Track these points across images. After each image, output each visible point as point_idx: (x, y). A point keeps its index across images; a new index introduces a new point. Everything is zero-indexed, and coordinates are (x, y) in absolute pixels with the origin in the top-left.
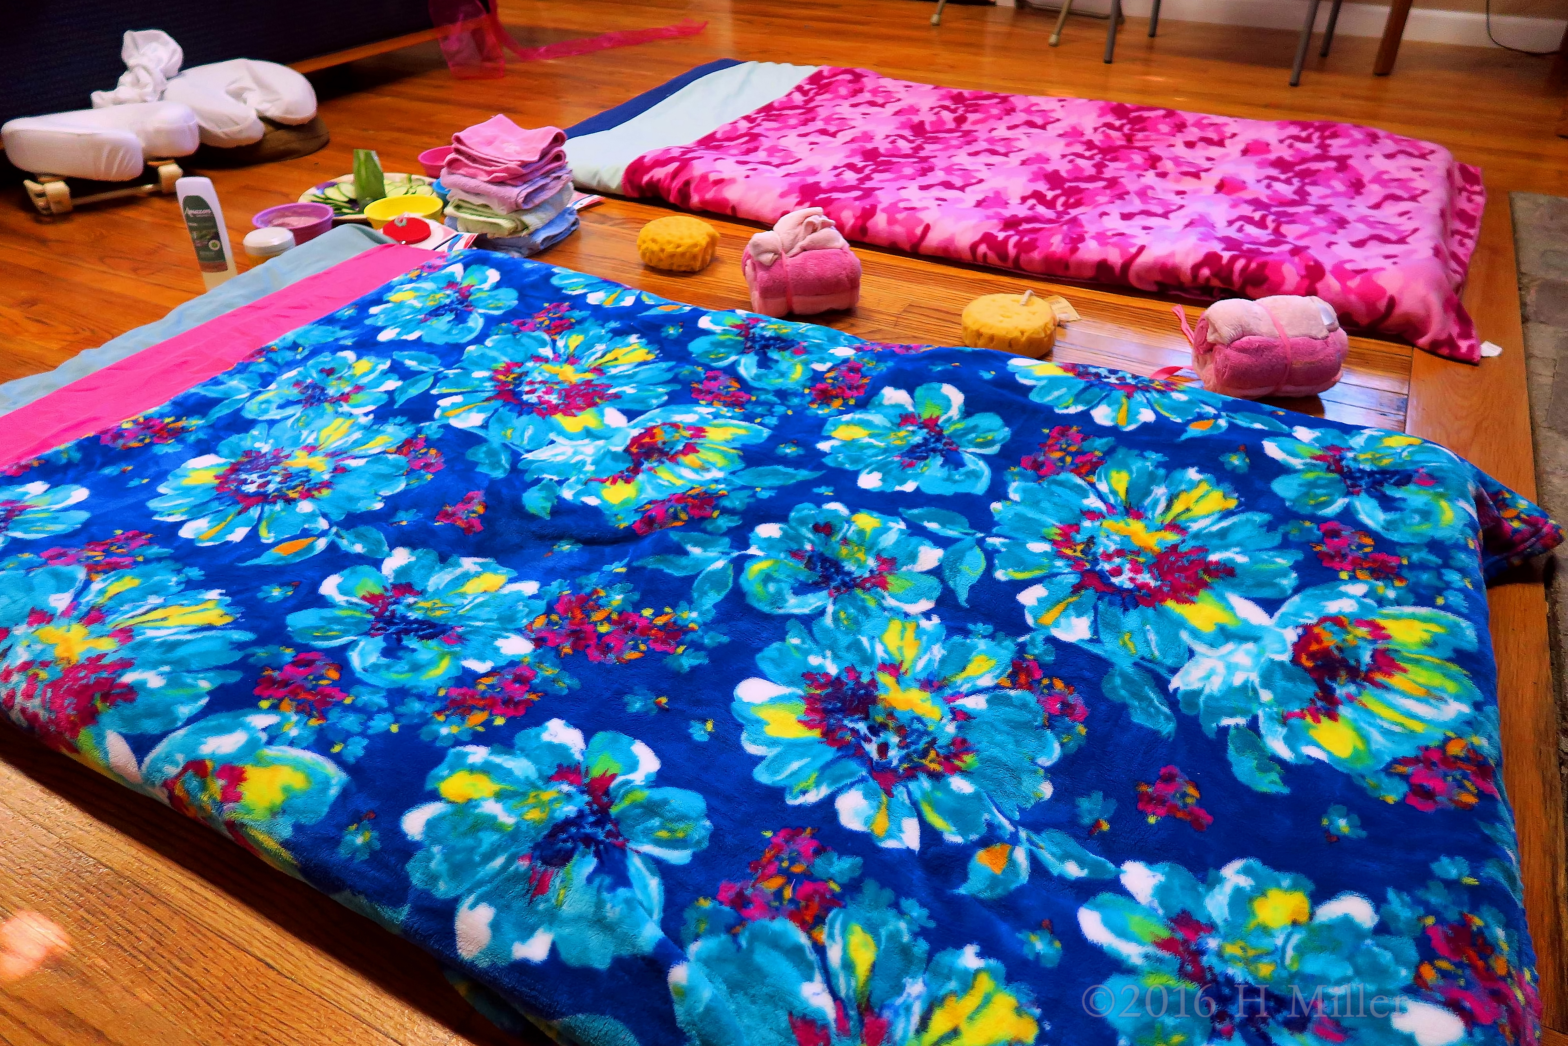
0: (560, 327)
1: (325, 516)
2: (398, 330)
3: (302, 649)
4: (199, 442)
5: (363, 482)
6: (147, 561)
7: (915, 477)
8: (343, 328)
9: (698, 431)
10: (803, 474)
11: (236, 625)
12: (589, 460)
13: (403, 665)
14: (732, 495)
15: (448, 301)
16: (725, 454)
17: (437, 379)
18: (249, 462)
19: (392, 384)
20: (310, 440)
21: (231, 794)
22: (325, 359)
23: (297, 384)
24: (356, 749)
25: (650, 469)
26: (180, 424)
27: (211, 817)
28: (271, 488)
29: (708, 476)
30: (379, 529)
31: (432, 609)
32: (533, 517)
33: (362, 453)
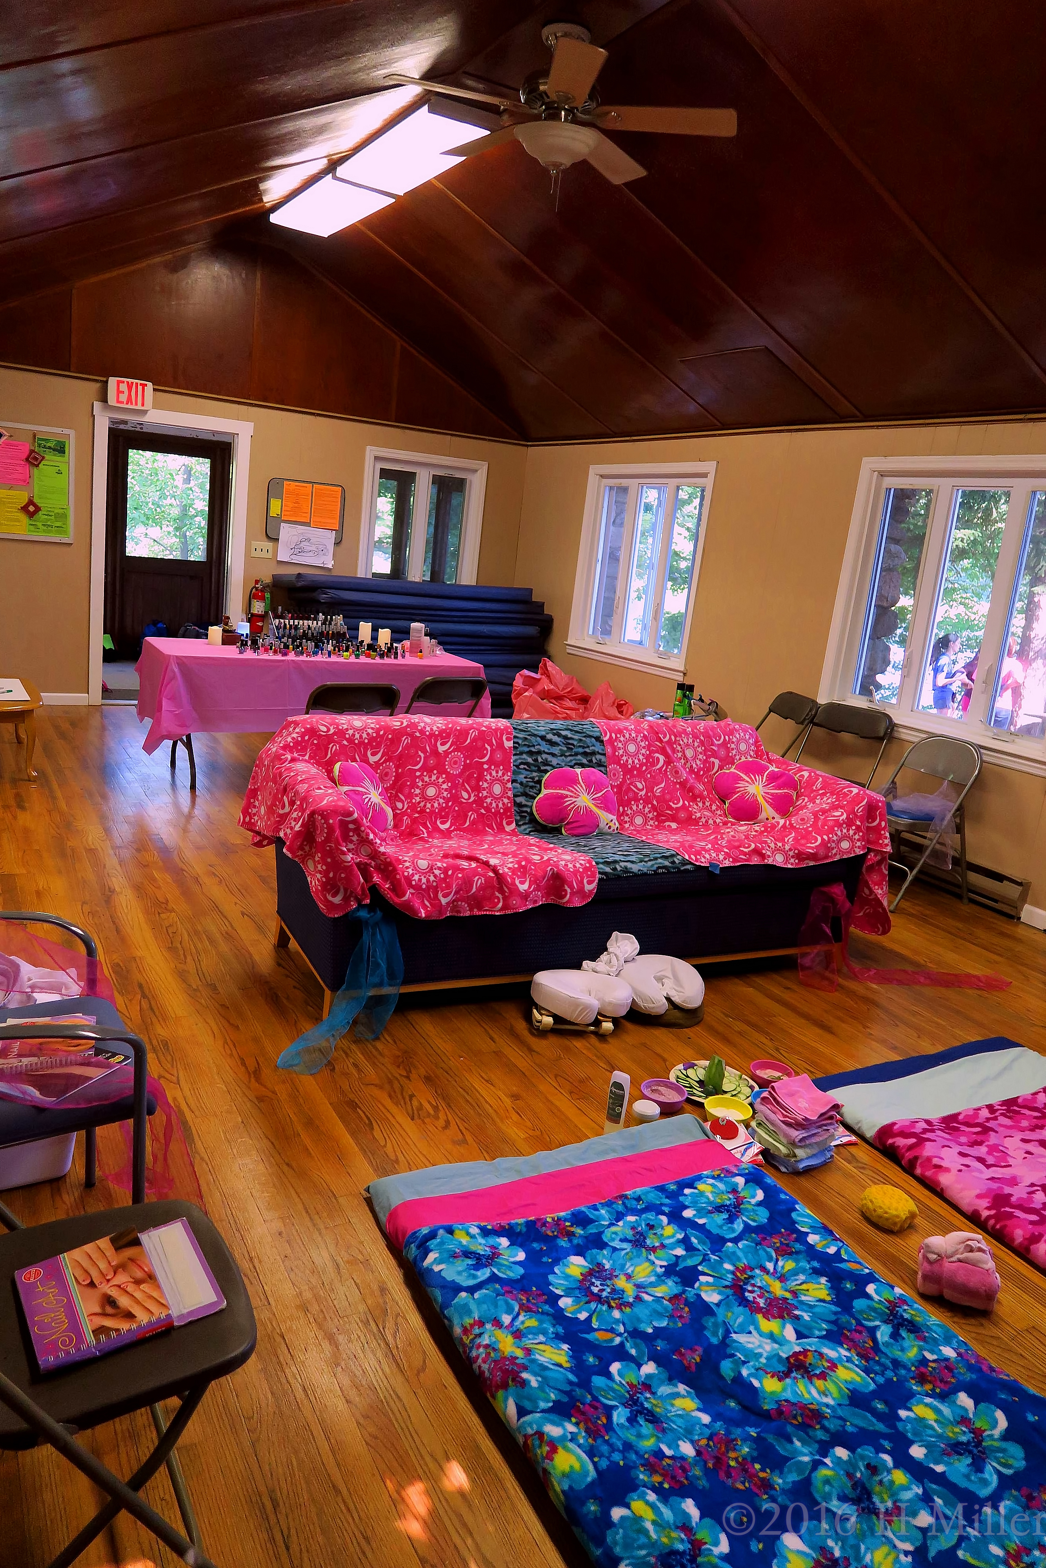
0: (784, 1251)
1: (624, 1324)
2: (695, 1212)
3: (595, 1399)
4: (578, 1245)
5: (647, 1312)
6: (543, 1313)
7: (947, 1464)
8: (667, 1197)
9: (833, 1366)
10: (880, 1427)
11: (570, 1370)
12: (765, 1355)
13: (633, 1431)
14: (832, 1420)
15: (728, 1203)
16: (840, 1390)
17: (705, 1259)
18: (598, 1272)
19: (680, 1251)
20: (629, 1271)
21: (550, 1456)
22: (651, 1216)
23: (633, 1228)
24: (604, 1464)
25: (795, 1378)
26: (572, 1229)
27: (538, 1462)
28: (604, 1294)
29: (825, 1400)
30: (647, 1346)
31: (656, 1406)
32: (722, 1378)
33: (652, 1293)
